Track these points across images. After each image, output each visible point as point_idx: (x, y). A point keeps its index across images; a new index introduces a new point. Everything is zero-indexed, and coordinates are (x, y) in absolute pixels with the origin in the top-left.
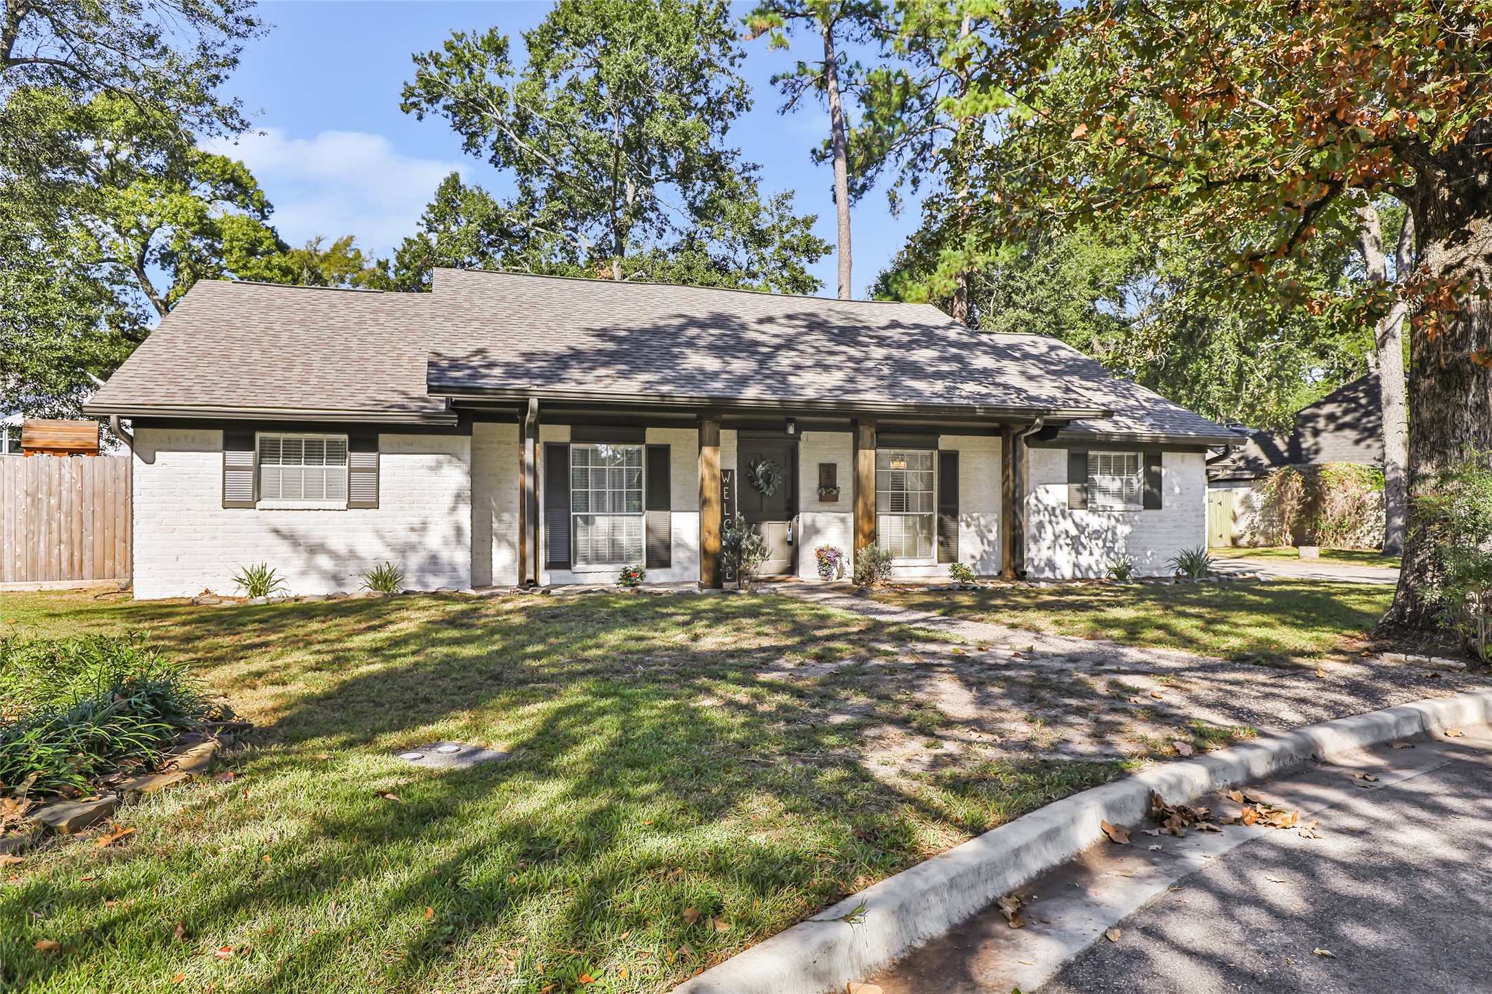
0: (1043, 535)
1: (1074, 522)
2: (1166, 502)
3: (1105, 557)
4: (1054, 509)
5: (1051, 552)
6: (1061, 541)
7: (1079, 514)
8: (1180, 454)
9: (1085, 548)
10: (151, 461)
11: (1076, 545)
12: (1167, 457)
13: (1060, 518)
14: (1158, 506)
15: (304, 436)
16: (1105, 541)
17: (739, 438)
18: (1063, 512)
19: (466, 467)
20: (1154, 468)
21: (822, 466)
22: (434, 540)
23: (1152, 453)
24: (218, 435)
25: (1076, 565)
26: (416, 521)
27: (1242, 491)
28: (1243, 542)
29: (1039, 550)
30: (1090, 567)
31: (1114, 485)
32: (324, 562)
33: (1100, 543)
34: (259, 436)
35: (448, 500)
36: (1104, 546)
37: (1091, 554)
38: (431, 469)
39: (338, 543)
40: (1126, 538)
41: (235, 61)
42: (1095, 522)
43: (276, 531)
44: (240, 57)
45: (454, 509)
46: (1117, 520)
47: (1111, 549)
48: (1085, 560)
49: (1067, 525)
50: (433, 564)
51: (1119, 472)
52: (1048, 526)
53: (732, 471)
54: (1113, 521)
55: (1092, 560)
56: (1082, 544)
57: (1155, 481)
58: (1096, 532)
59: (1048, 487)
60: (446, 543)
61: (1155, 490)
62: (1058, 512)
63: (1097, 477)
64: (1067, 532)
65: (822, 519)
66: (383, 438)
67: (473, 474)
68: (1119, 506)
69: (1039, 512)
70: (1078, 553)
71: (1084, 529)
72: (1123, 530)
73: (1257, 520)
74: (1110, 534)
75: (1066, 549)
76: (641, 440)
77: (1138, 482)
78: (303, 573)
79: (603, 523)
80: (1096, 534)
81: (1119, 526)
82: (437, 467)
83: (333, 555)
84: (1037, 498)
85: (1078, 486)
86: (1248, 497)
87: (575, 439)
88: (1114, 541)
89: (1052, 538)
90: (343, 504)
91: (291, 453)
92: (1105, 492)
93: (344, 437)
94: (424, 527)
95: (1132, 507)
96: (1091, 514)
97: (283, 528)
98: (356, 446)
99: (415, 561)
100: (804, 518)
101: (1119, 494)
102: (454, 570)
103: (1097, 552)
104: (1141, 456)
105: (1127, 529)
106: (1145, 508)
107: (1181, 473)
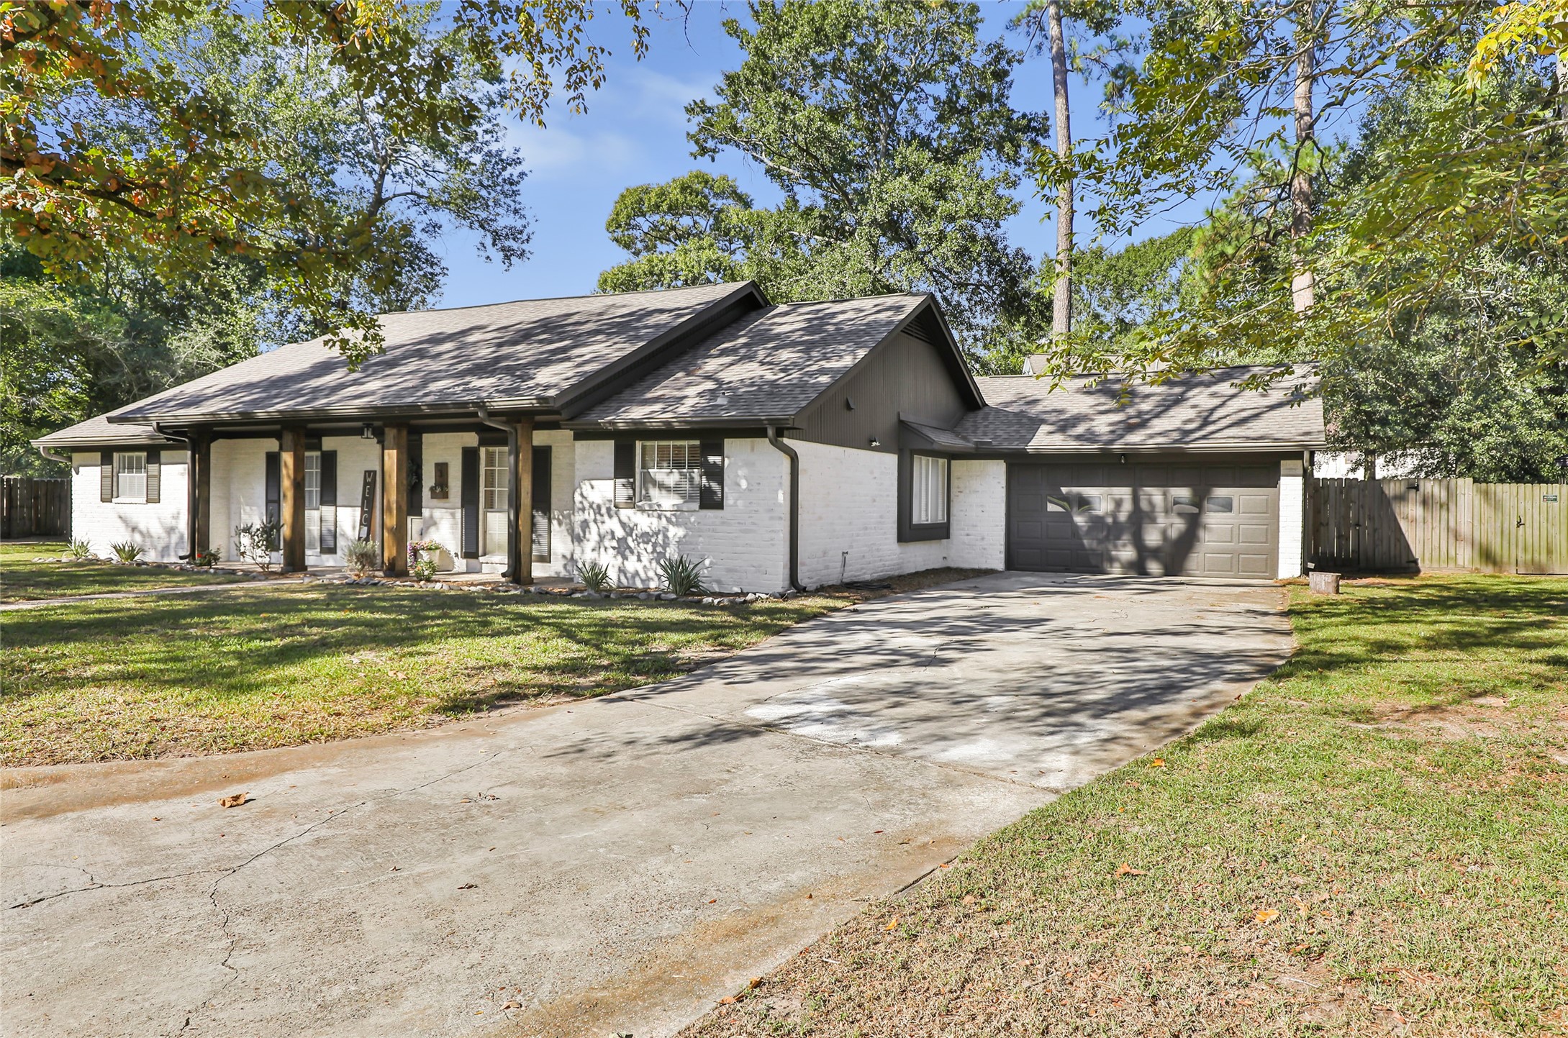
0: (588, 536)
1: (620, 521)
2: (729, 501)
3: (654, 563)
4: (599, 507)
5: (595, 555)
6: (607, 543)
7: (625, 513)
8: (749, 440)
9: (632, 552)
10: (78, 473)
11: (622, 549)
12: (729, 444)
13: (606, 517)
14: (719, 505)
15: (134, 454)
16: (654, 545)
18: (609, 510)
20: (712, 459)
21: (437, 465)
22: (182, 525)
23: (711, 438)
24: (99, 455)
25: (622, 571)
26: (175, 512)
29: (583, 552)
30: (637, 573)
31: (670, 477)
33: (650, 548)
34: (116, 455)
36: (654, 551)
37: (639, 560)
38: (182, 474)
39: (143, 526)
40: (678, 542)
42: (644, 522)
43: (120, 518)
46: (669, 520)
47: (662, 555)
48: (632, 565)
49: (612, 524)
50: (182, 542)
51: (678, 464)
52: (592, 525)
53: (375, 472)
54: (664, 521)
55: (639, 567)
56: (629, 547)
57: (714, 474)
58: (645, 534)
59: (594, 482)
61: (715, 486)
62: (603, 511)
63: (653, 471)
64: (613, 533)
65: (438, 513)
66: (162, 453)
68: (672, 503)
69: (583, 510)
70: (625, 558)
71: (632, 530)
72: (675, 532)
74: (660, 537)
75: (611, 551)
76: (319, 447)
77: (696, 476)
80: (645, 537)
81: (671, 527)
83: (141, 534)
84: (582, 495)
85: (623, 481)
88: (665, 545)
89: (597, 538)
90: (145, 500)
91: (130, 466)
92: (661, 486)
93: (144, 454)
94: (178, 516)
95: (687, 505)
96: (639, 513)
97: (123, 515)
98: (150, 460)
99: (174, 540)
100: (425, 514)
101: (676, 490)
103: (645, 558)
104: (701, 444)
105: (681, 532)
106: (702, 507)
107: (749, 464)
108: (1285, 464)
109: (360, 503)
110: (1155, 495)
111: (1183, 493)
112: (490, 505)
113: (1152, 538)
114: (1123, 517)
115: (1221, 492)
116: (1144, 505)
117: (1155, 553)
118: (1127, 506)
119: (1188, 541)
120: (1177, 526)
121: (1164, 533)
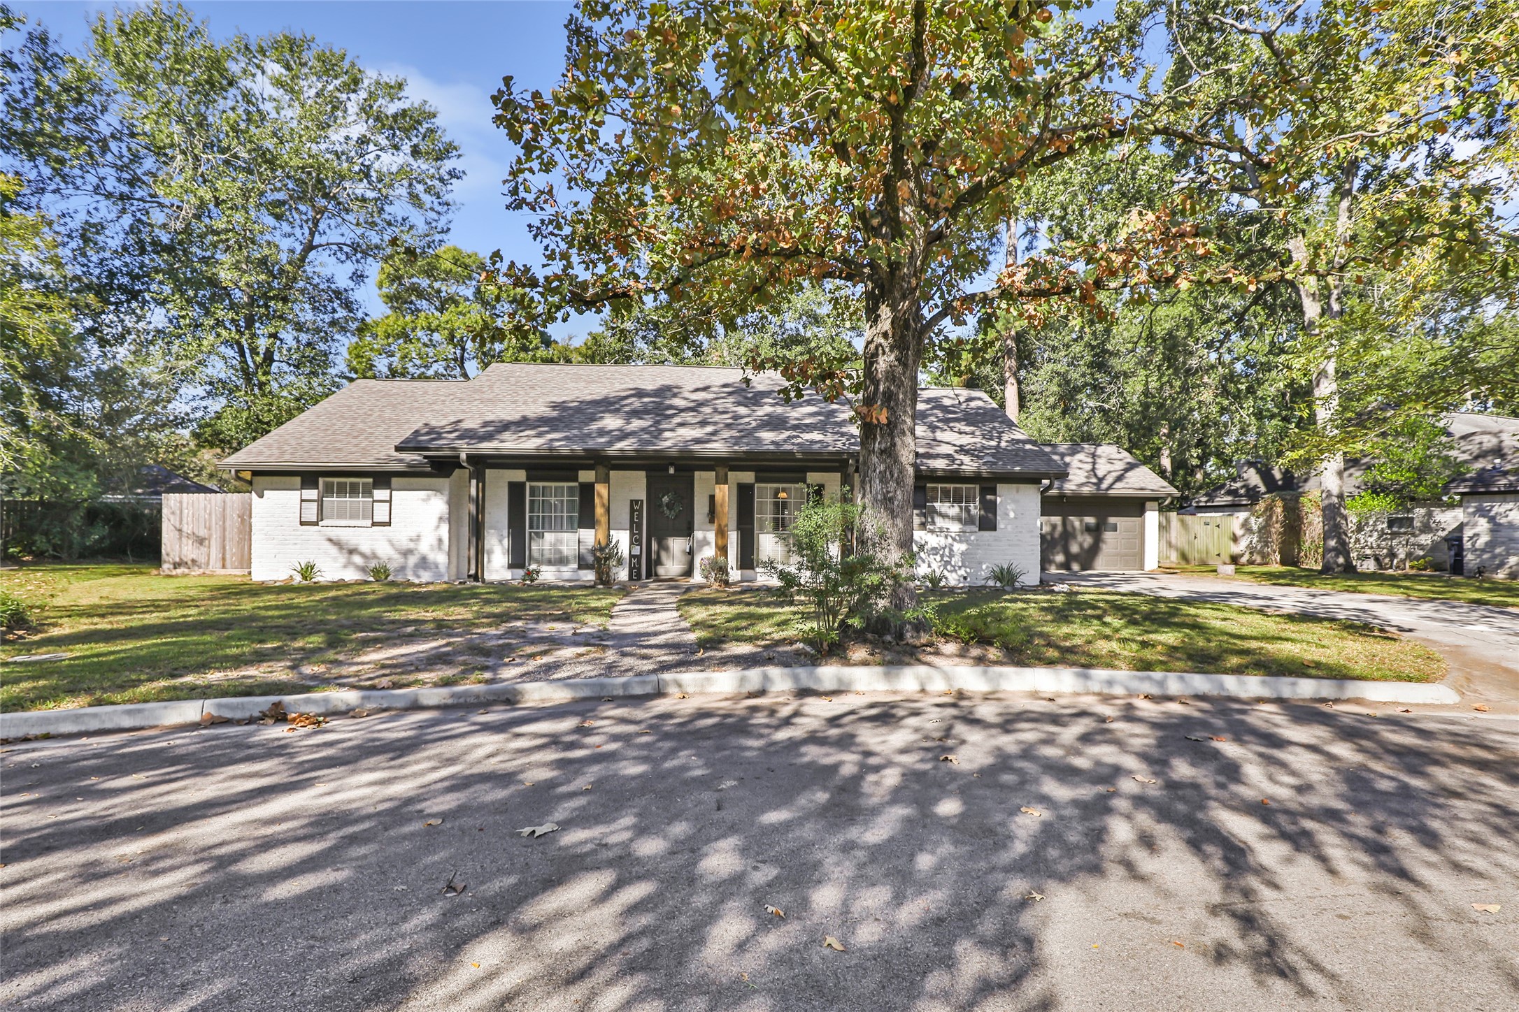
2: (1001, 525)
7: (919, 534)
8: (1015, 485)
9: (923, 561)
10: (261, 496)
12: (1001, 488)
14: (993, 527)
15: (349, 480)
16: (942, 556)
17: (647, 477)
19: (445, 498)
20: (989, 497)
21: (710, 496)
22: (424, 547)
23: (987, 484)
24: (298, 480)
26: (414, 535)
27: (1243, 515)
28: (1244, 560)
31: (953, 510)
32: (357, 559)
33: (938, 558)
34: (321, 481)
35: (435, 521)
36: (942, 560)
37: (929, 566)
38: (423, 500)
39: (365, 548)
40: (962, 554)
41: (449, 229)
42: (933, 541)
43: (330, 540)
44: (450, 226)
45: (438, 527)
46: (954, 539)
47: (948, 563)
48: (923, 571)
50: (424, 563)
51: (958, 500)
53: (642, 501)
54: (950, 540)
56: (921, 558)
57: (990, 508)
58: (934, 549)
60: (432, 549)
61: (990, 515)
63: (937, 505)
65: (711, 536)
66: (394, 481)
67: (449, 503)
68: (955, 527)
70: (917, 565)
71: (923, 546)
72: (960, 547)
73: (1255, 540)
74: (947, 551)
76: (576, 480)
77: (975, 509)
78: (345, 567)
79: (549, 537)
80: (935, 551)
81: (955, 544)
82: (428, 498)
83: (363, 555)
85: (919, 511)
86: (1246, 520)
87: (529, 479)
88: (951, 556)
90: (369, 523)
91: (341, 491)
92: (944, 516)
93: (370, 480)
94: (417, 539)
95: (968, 528)
96: (930, 534)
97: (334, 538)
98: (377, 485)
99: (412, 560)
100: (698, 535)
101: (958, 519)
102: (437, 567)
103: (935, 565)
104: (978, 487)
105: (963, 547)
106: (980, 529)
107: (1015, 501)
108: (1148, 504)
109: (628, 526)
110: (1076, 522)
111: (1091, 520)
112: (762, 530)
113: (1075, 549)
114: (1057, 535)
115: (1112, 520)
116: (1069, 528)
117: (1075, 558)
118: (1060, 529)
119: (1094, 550)
120: (1088, 540)
121: (1081, 546)
